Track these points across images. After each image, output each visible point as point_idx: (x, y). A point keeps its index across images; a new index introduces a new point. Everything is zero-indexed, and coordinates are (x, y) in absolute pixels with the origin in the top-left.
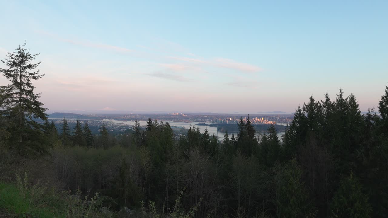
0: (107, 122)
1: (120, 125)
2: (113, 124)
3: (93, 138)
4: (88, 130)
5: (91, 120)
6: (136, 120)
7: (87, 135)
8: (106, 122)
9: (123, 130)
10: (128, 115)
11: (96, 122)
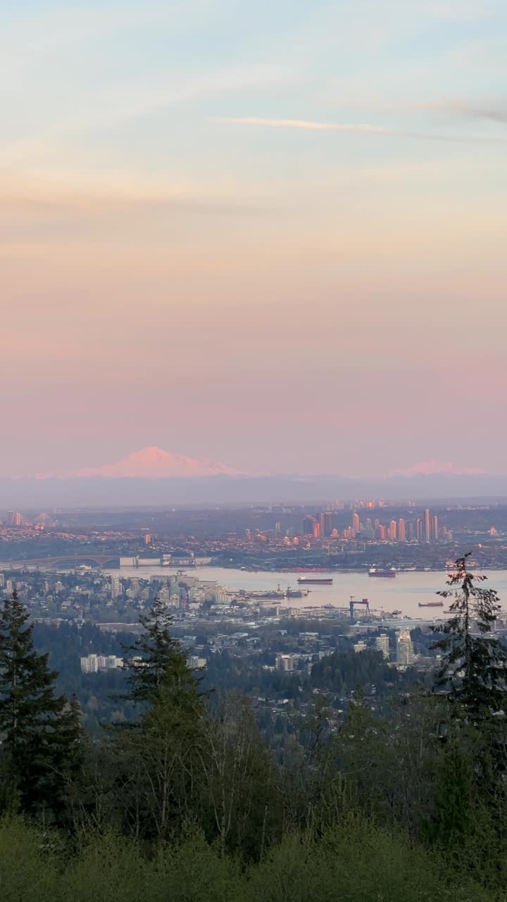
0: (156, 584)
1: (272, 613)
2: (207, 604)
3: (72, 735)
4: (28, 663)
5: (17, 567)
6: (461, 562)
7: (25, 711)
8: (143, 584)
9: (301, 664)
10: (341, 518)
11: (59, 586)
